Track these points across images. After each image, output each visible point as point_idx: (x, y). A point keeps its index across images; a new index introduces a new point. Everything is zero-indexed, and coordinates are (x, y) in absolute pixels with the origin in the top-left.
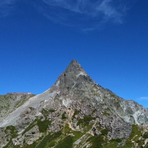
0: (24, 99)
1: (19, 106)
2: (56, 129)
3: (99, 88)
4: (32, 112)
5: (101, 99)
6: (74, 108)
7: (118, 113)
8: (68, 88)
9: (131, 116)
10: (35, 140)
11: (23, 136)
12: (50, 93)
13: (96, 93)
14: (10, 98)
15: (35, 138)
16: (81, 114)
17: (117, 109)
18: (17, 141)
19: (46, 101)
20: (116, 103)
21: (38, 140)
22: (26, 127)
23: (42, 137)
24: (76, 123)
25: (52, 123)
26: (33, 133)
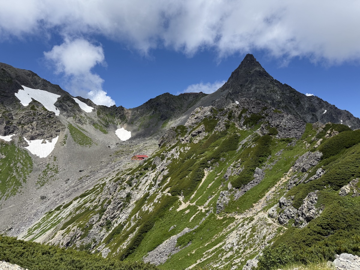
0: (196, 99)
1: (191, 107)
2: (221, 128)
3: (276, 84)
4: (201, 112)
5: (278, 96)
6: (241, 107)
7: (297, 111)
8: (241, 85)
9: (313, 115)
10: (201, 139)
11: (190, 135)
12: (221, 91)
13: (272, 90)
14: (183, 99)
15: (201, 137)
16: (249, 112)
17: (297, 106)
18: (184, 139)
19: (217, 100)
20: (295, 100)
21: (203, 139)
22: (195, 127)
23: (208, 136)
24: (243, 122)
25: (218, 123)
26: (199, 132)
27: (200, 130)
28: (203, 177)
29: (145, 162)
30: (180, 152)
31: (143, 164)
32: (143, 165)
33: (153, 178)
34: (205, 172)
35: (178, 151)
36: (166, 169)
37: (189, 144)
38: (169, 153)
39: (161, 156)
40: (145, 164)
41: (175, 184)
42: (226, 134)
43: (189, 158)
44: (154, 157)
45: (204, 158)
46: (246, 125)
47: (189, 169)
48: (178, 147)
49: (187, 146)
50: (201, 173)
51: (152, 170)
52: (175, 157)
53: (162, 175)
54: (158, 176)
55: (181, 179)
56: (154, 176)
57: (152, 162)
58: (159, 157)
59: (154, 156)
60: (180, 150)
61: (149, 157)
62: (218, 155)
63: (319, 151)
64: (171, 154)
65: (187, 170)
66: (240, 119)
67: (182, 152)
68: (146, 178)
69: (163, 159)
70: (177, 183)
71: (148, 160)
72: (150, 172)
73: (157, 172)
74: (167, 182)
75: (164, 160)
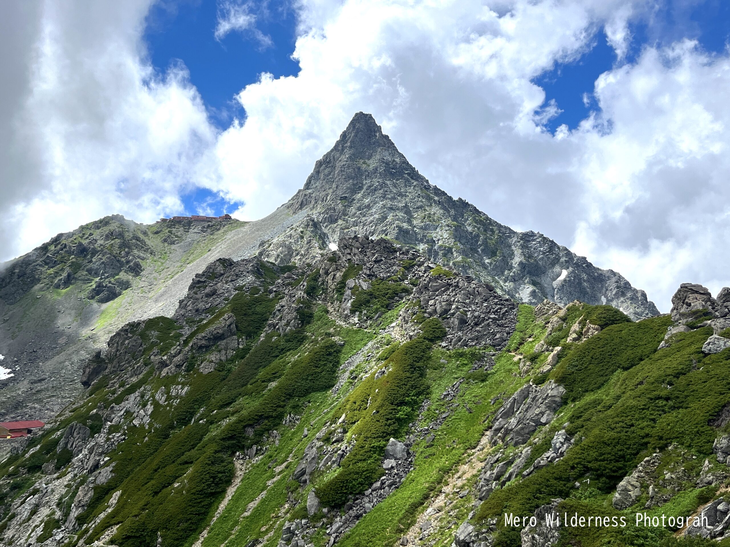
0: (211, 234)
1: (195, 259)
2: (288, 324)
4: (225, 275)
5: (444, 232)
6: (344, 258)
7: (493, 273)
8: (344, 199)
9: (535, 284)
11: (186, 349)
12: (287, 214)
15: (223, 352)
16: (365, 274)
18: (168, 362)
19: (275, 240)
20: (488, 243)
21: (232, 360)
22: (205, 322)
23: (246, 350)
24: (349, 305)
25: (277, 307)
26: (217, 338)
27: (220, 331)
28: (229, 482)
29: (32, 443)
30: (156, 404)
31: (25, 452)
32: (23, 455)
33: (60, 499)
34: (238, 464)
35: (148, 401)
36: (106, 464)
37: (184, 376)
38: (117, 407)
39: (89, 422)
40: (32, 451)
41: (135, 512)
42: (302, 340)
43: (184, 421)
44: (64, 424)
45: (234, 419)
46: (357, 313)
47: (184, 458)
48: (148, 387)
49: (178, 384)
50: (223, 469)
51: (58, 468)
52: (136, 422)
53: (91, 486)
54: (77, 488)
55: (156, 493)
56: (64, 491)
57: (56, 442)
58: (85, 424)
59: (65, 420)
60: (153, 396)
61: (47, 427)
62: (277, 406)
63: (555, 383)
64: (122, 412)
65: (179, 461)
66: (342, 294)
67: (161, 402)
68: (32, 500)
69: (95, 430)
70: (143, 509)
71: (43, 436)
72: (49, 477)
73: (76, 475)
74: (109, 507)
75: (99, 432)
